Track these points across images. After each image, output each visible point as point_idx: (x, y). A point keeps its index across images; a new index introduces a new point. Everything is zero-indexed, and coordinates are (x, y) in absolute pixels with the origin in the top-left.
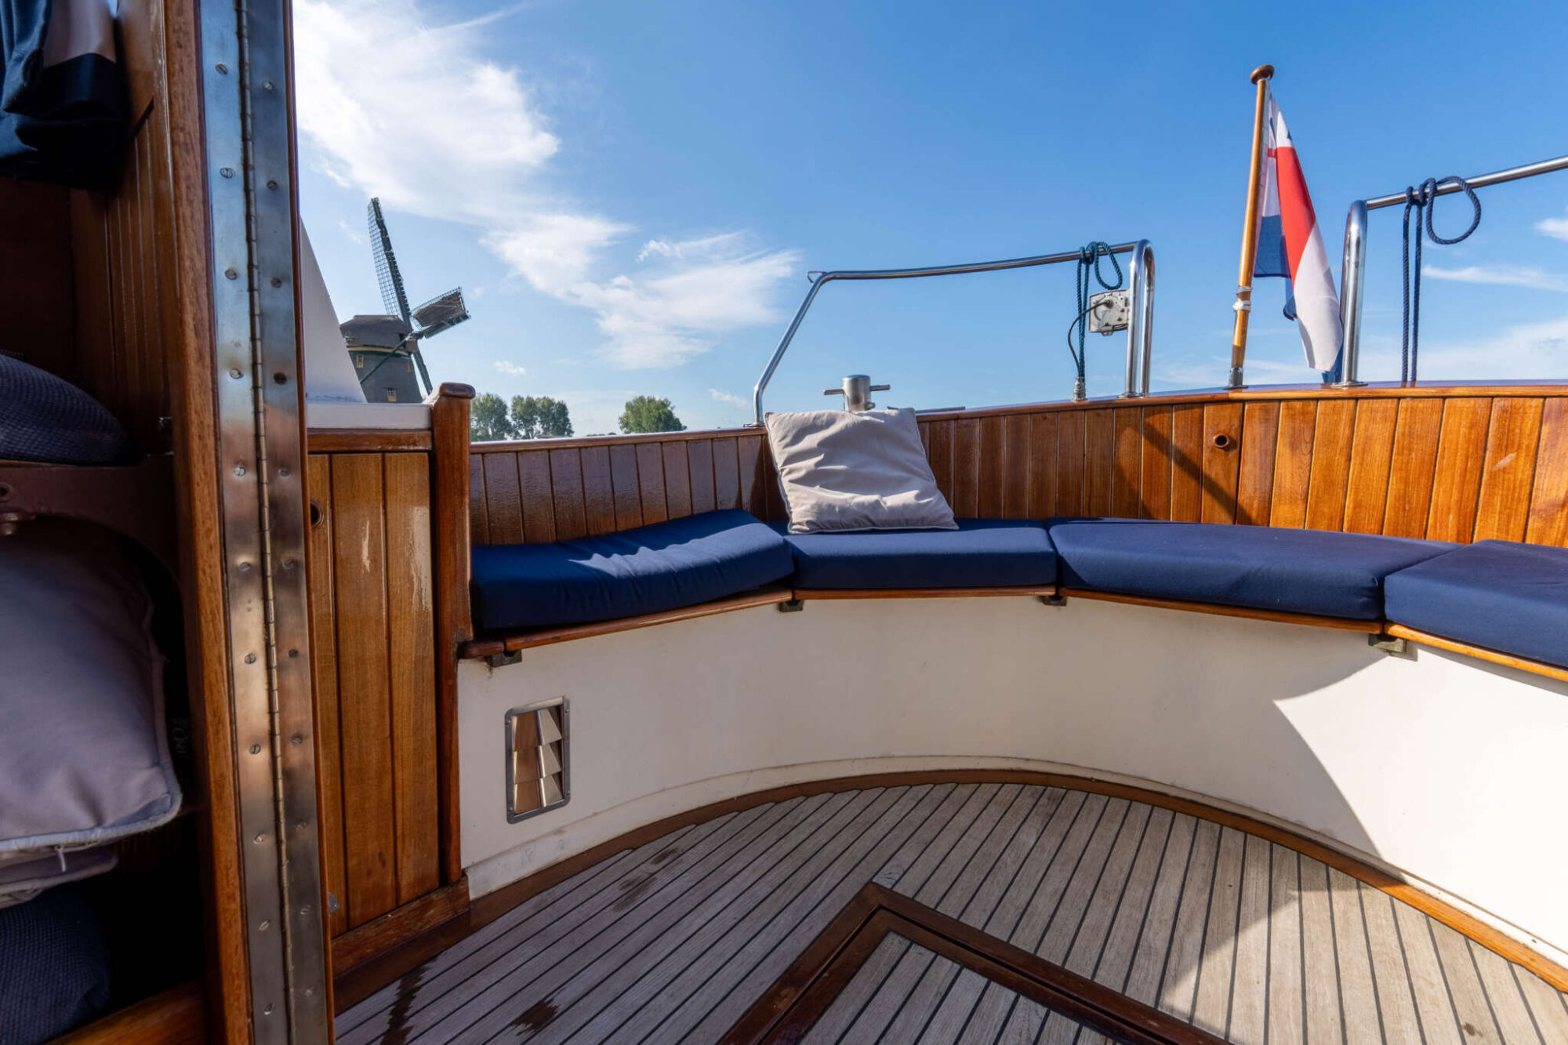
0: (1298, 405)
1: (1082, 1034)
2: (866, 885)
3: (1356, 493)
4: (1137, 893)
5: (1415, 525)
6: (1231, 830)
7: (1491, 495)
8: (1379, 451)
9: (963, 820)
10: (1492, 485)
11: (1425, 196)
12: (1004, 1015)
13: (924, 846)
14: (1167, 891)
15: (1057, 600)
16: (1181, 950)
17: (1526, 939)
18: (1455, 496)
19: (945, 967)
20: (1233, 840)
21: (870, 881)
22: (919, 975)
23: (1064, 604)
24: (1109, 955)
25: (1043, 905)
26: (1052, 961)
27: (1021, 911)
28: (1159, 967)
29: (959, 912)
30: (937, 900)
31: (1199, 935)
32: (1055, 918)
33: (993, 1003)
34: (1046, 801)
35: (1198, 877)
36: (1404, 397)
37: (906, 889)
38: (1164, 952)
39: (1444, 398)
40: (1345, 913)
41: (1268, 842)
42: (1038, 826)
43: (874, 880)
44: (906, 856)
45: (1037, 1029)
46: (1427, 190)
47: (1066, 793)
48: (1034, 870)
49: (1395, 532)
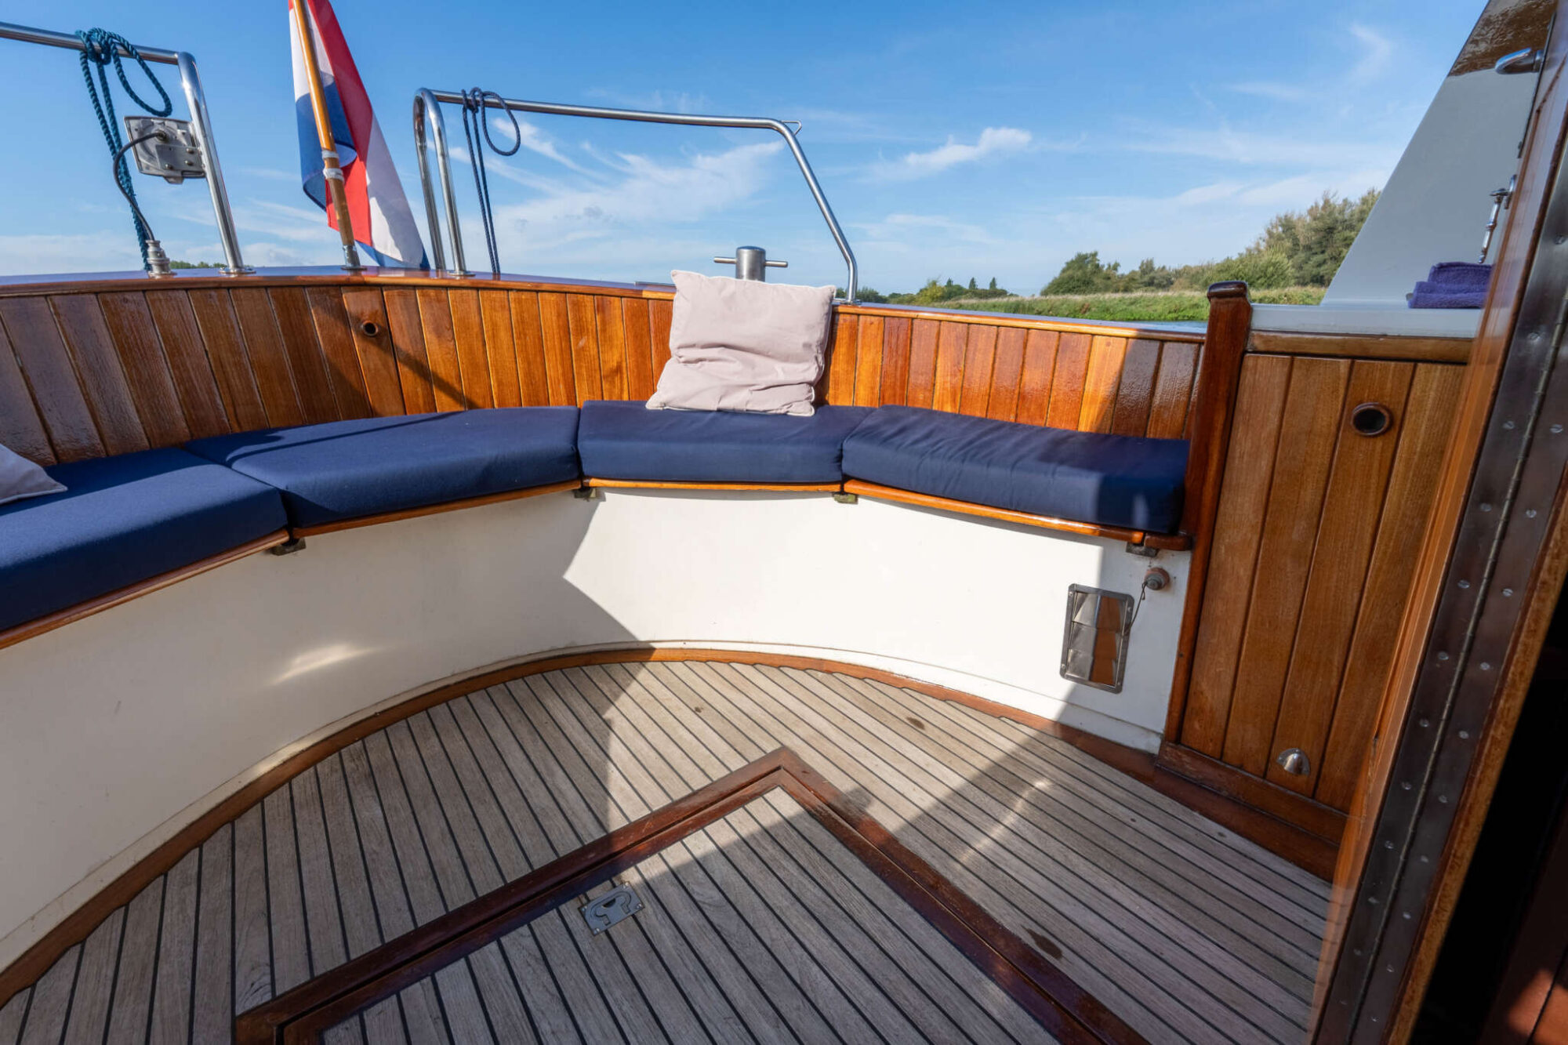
0: (432, 292)
1: (563, 913)
2: (234, 1029)
3: (497, 373)
4: (499, 780)
5: (541, 395)
6: (511, 682)
7: (580, 367)
8: (503, 335)
9: (281, 850)
10: (579, 360)
11: (477, 103)
12: (504, 966)
13: (264, 920)
14: (516, 760)
15: (294, 544)
16: (560, 792)
17: (680, 645)
18: (560, 371)
19: (417, 994)
20: (518, 687)
21: (234, 1019)
22: (401, 1031)
23: (303, 546)
24: (526, 842)
25: (444, 855)
26: (495, 888)
27: (431, 877)
28: (560, 817)
29: (377, 936)
30: (342, 950)
31: (560, 773)
32: (464, 854)
33: (487, 970)
34: (353, 765)
35: (523, 731)
36: (512, 290)
37: (292, 976)
38: (552, 804)
39: (537, 292)
40: (611, 690)
41: (539, 675)
42: (369, 793)
43: (239, 1011)
44: (253, 947)
45: (535, 947)
46: (478, 99)
47: (364, 743)
48: (405, 832)
49: (529, 403)
